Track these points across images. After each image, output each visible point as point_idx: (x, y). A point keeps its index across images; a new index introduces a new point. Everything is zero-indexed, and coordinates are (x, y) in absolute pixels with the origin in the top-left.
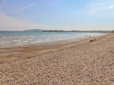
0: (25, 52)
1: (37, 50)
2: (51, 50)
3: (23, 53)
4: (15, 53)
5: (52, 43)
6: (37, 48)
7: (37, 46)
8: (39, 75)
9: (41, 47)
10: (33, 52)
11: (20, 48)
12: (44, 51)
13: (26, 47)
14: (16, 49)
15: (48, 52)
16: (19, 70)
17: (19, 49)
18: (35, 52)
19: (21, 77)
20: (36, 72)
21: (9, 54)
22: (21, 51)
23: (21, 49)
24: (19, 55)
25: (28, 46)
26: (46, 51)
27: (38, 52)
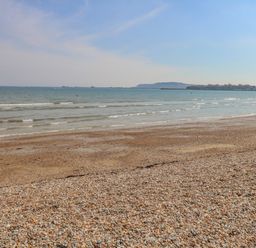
0: (138, 146)
1: (172, 144)
2: (214, 146)
3: (133, 149)
4: (112, 149)
5: (217, 124)
6: (171, 137)
7: (173, 132)
8: (194, 239)
9: (184, 134)
10: (161, 148)
11: (126, 134)
12: (193, 149)
13: (142, 134)
14: (117, 138)
15: (206, 151)
16: (128, 206)
17: (124, 137)
18: (165, 148)
19: (135, 234)
20: (182, 223)
21: (99, 150)
22: (129, 143)
23: (129, 137)
24: (123, 155)
25: (146, 130)
26: (201, 148)
27: (175, 148)
